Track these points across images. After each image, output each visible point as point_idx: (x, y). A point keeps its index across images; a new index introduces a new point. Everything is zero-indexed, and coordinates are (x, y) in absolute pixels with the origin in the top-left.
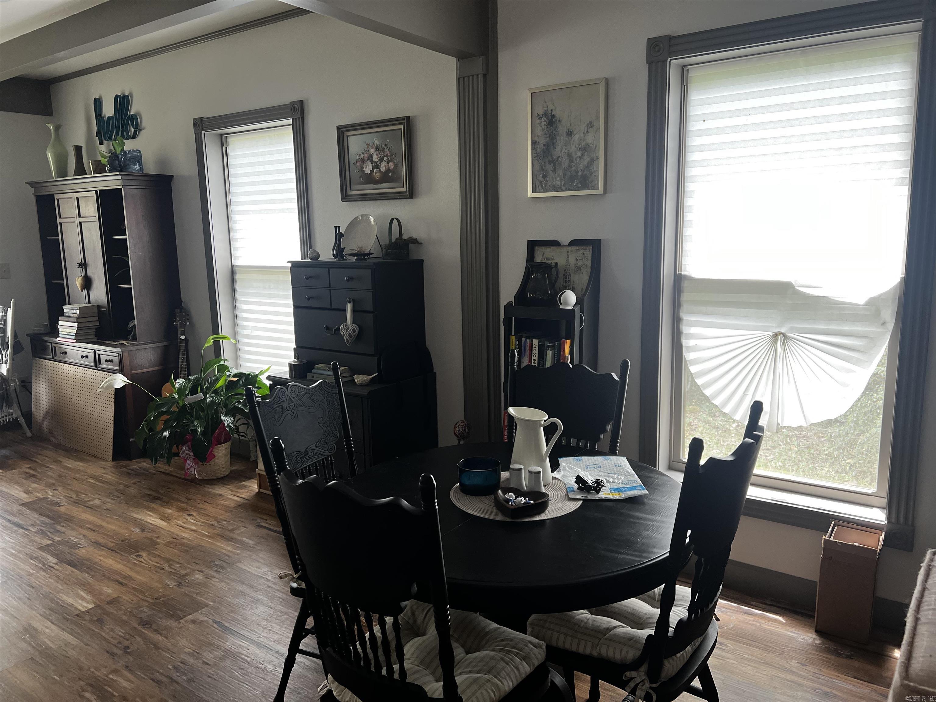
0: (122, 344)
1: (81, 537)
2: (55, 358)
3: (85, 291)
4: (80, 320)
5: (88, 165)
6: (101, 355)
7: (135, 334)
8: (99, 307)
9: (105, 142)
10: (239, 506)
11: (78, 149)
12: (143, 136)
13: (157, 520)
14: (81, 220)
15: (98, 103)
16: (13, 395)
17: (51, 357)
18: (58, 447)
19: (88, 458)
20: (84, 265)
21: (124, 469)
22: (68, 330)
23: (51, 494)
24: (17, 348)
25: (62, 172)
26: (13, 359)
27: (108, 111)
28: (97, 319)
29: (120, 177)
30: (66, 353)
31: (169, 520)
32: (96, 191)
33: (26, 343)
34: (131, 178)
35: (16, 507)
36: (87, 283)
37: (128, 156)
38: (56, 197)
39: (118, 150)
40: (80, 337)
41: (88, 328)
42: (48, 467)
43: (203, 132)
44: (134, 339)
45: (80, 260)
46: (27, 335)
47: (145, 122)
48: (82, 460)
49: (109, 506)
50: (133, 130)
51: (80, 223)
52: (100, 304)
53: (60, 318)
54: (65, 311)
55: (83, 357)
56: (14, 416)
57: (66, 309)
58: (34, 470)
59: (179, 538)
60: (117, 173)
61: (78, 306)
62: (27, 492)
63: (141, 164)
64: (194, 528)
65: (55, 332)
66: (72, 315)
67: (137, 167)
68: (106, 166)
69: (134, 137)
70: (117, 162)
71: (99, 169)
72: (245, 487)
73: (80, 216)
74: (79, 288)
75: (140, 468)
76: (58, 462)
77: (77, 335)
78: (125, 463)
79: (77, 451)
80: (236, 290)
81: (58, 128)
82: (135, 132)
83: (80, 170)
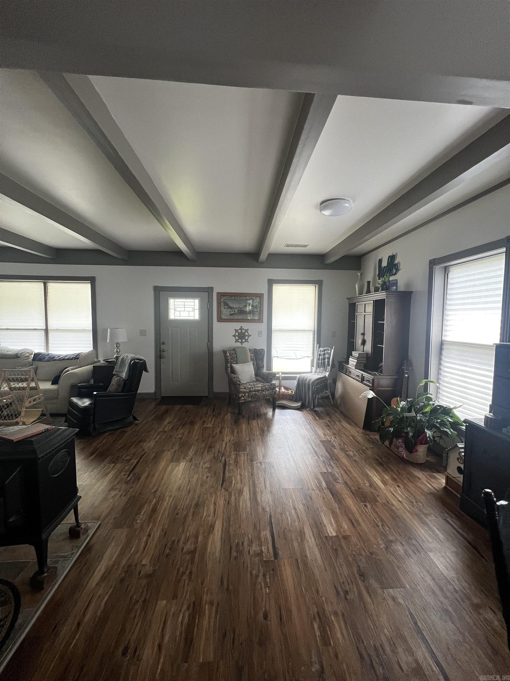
0: (375, 374)
1: (340, 475)
2: (347, 373)
3: (362, 346)
4: (358, 359)
5: (372, 288)
6: (365, 377)
7: (382, 370)
8: (367, 354)
9: (381, 278)
10: (431, 493)
11: (369, 283)
12: (399, 273)
13: (379, 481)
14: (365, 314)
15: (380, 261)
16: (329, 385)
17: (344, 372)
18: (342, 413)
19: (353, 424)
20: (363, 334)
21: (367, 436)
22: (353, 363)
23: (333, 439)
24: (333, 366)
25: (361, 293)
26: (331, 370)
27: (384, 264)
28: (365, 359)
29: (385, 293)
30: (350, 372)
31: (386, 485)
32: (373, 300)
33: (337, 364)
34: (391, 293)
35: (318, 442)
36: (364, 342)
37: (391, 283)
38: (357, 304)
39: (386, 280)
40: (357, 367)
41: (361, 363)
42: (335, 423)
43: (435, 266)
44: (381, 372)
45: (362, 332)
46: (338, 361)
47: (401, 267)
48: (350, 424)
49: (356, 459)
50: (395, 271)
51: (365, 315)
52: (368, 353)
53: (350, 357)
54: (353, 354)
55: (357, 376)
56: (328, 394)
57: (354, 353)
58: (330, 423)
59: (390, 503)
60: (384, 291)
61: (358, 352)
62: (325, 435)
63: (397, 286)
64: (400, 499)
65: (347, 362)
66: (355, 356)
67: (395, 288)
68: (380, 288)
69: (395, 274)
70: (385, 286)
71: (376, 290)
72: (435, 478)
73: (365, 312)
74: (360, 344)
75: (375, 438)
76: (340, 421)
77: (356, 366)
78: (368, 432)
79: (349, 418)
80: (443, 355)
81: (361, 274)
82: (396, 272)
83: (368, 291)
